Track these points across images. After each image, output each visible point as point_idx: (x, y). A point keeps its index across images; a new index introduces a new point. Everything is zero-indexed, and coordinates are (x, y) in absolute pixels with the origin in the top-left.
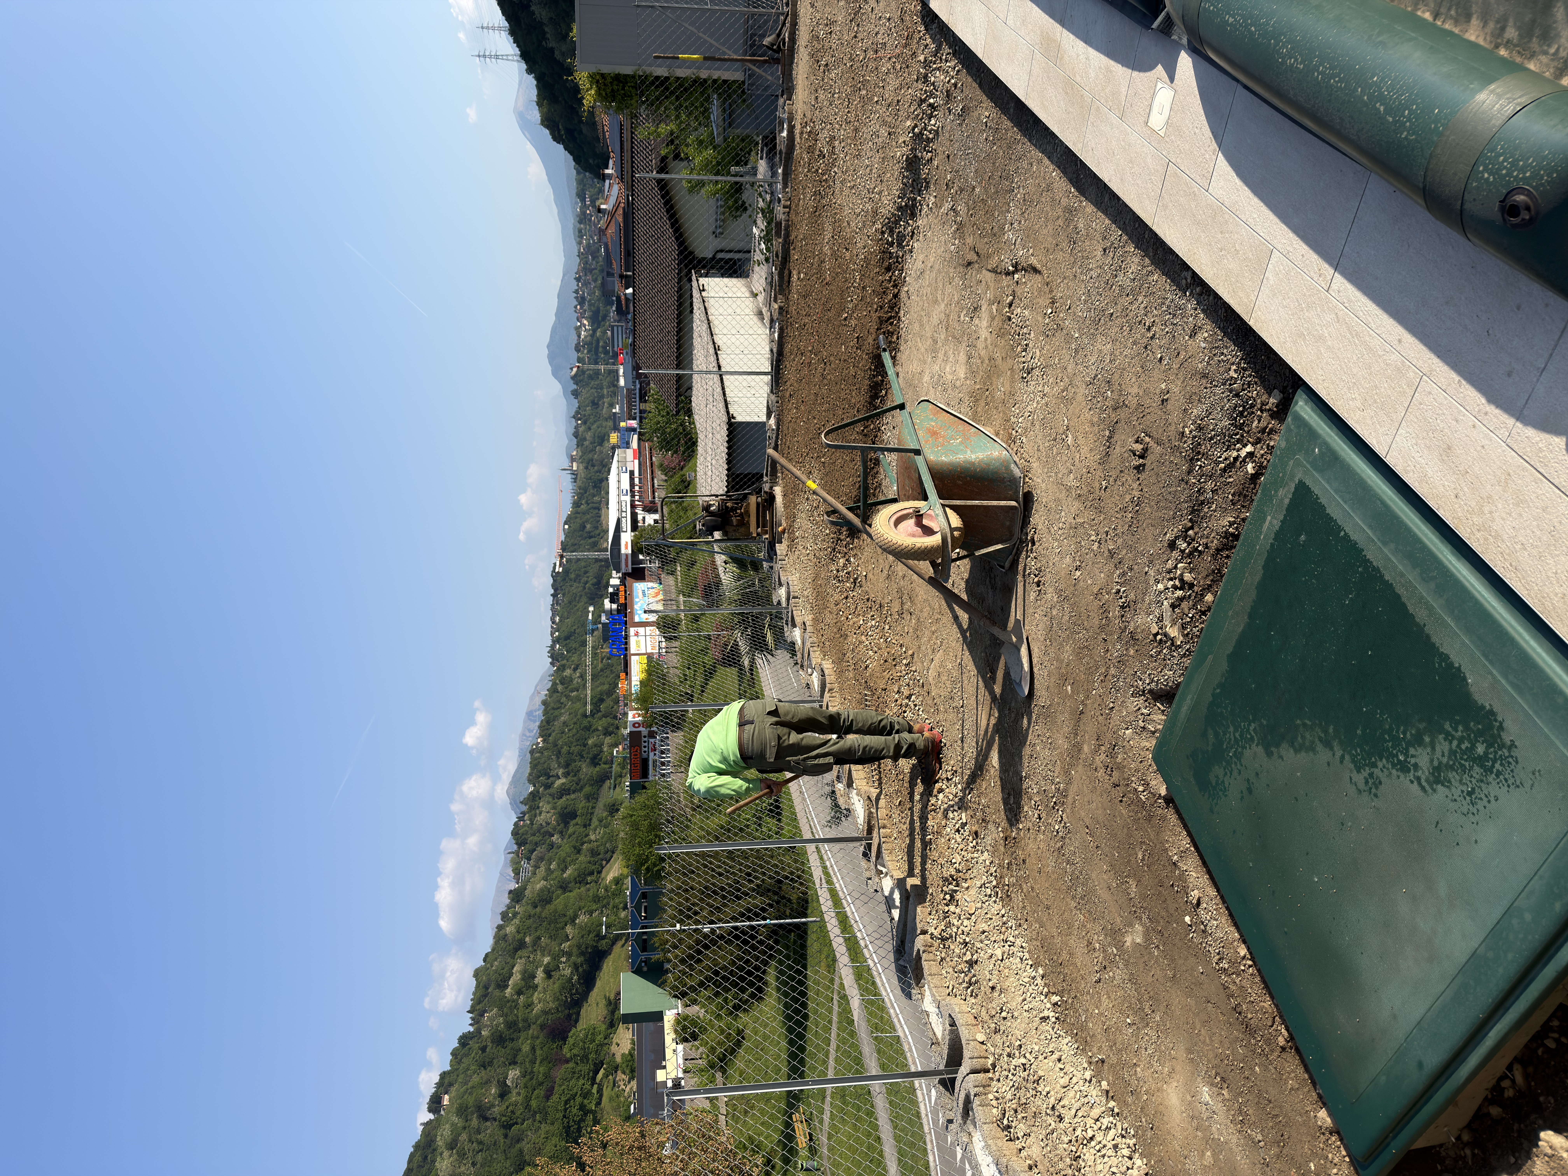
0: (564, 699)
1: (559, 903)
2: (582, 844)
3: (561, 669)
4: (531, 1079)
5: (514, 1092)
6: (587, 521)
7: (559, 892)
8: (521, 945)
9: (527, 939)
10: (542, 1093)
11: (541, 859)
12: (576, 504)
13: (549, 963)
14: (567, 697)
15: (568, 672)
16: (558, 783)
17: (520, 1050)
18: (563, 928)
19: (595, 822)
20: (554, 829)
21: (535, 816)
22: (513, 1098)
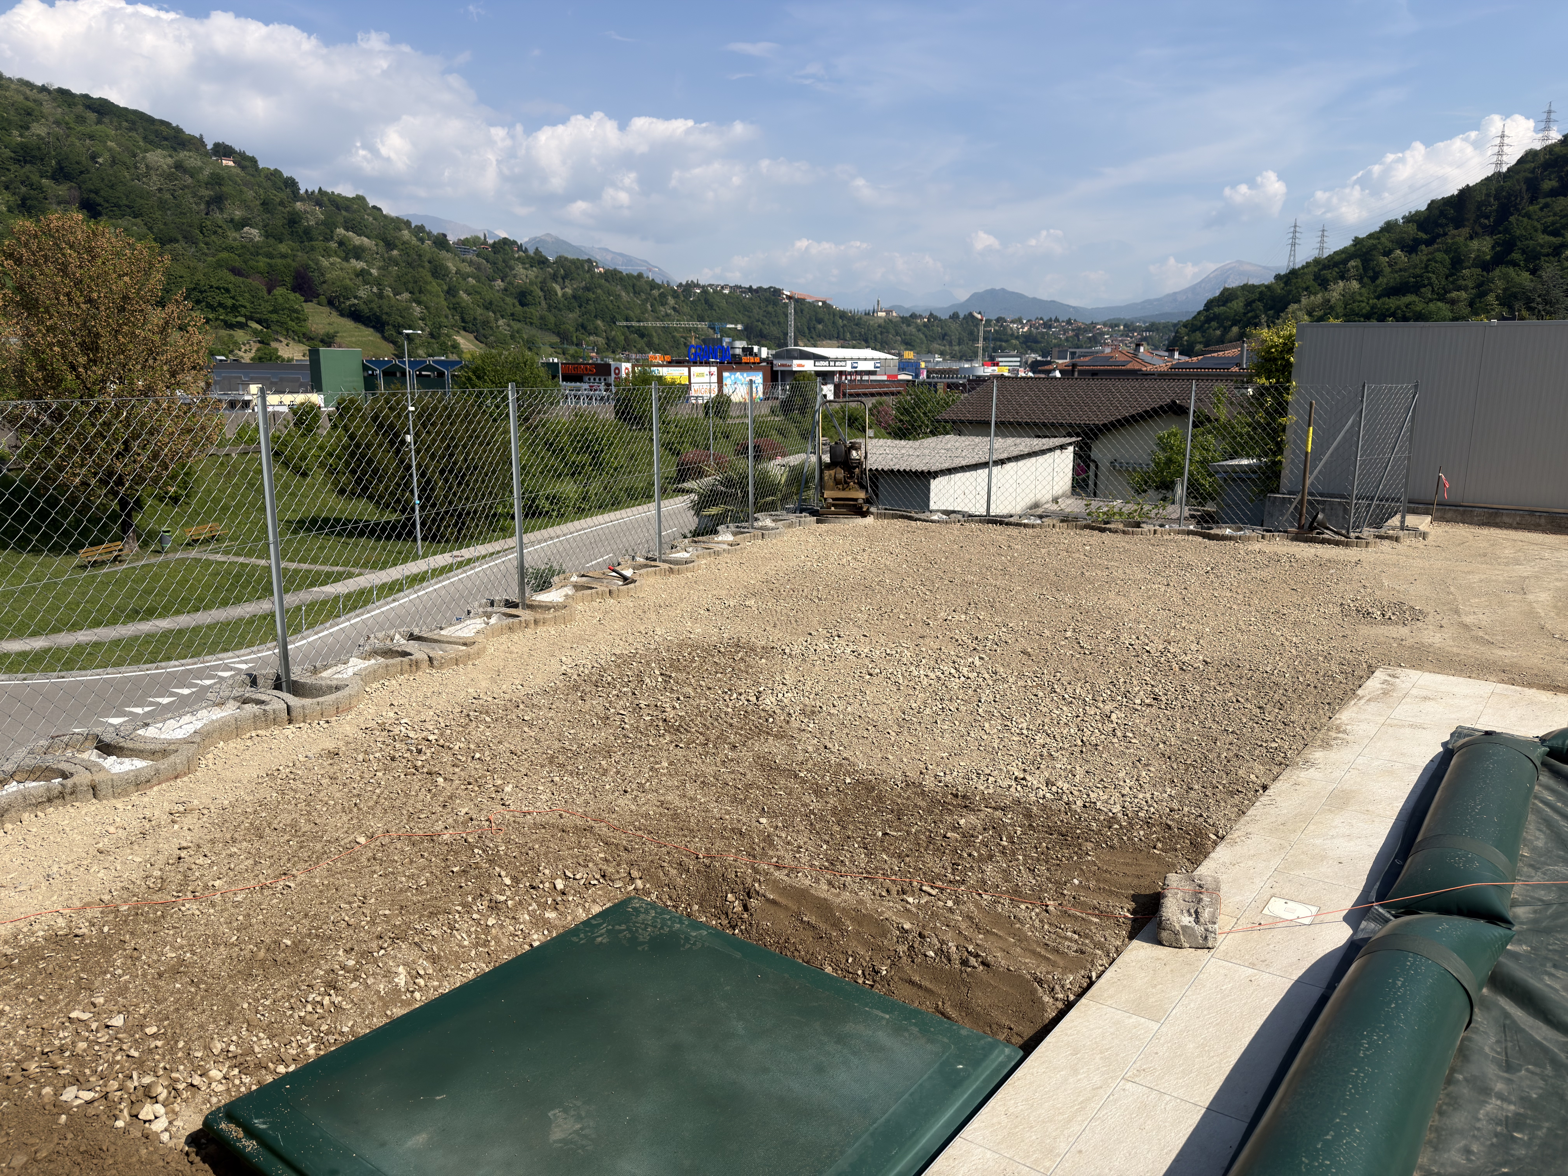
0: (643, 296)
1: (435, 287)
2: (494, 313)
3: (675, 295)
4: (251, 254)
5: (236, 235)
6: (826, 326)
7: (445, 288)
8: (390, 245)
9: (395, 252)
10: (237, 264)
11: (478, 268)
12: (843, 315)
13: (371, 274)
14: (646, 300)
15: (671, 301)
16: (558, 288)
17: (281, 242)
18: (407, 290)
19: (516, 326)
20: (510, 283)
21: (523, 263)
22: (232, 234)
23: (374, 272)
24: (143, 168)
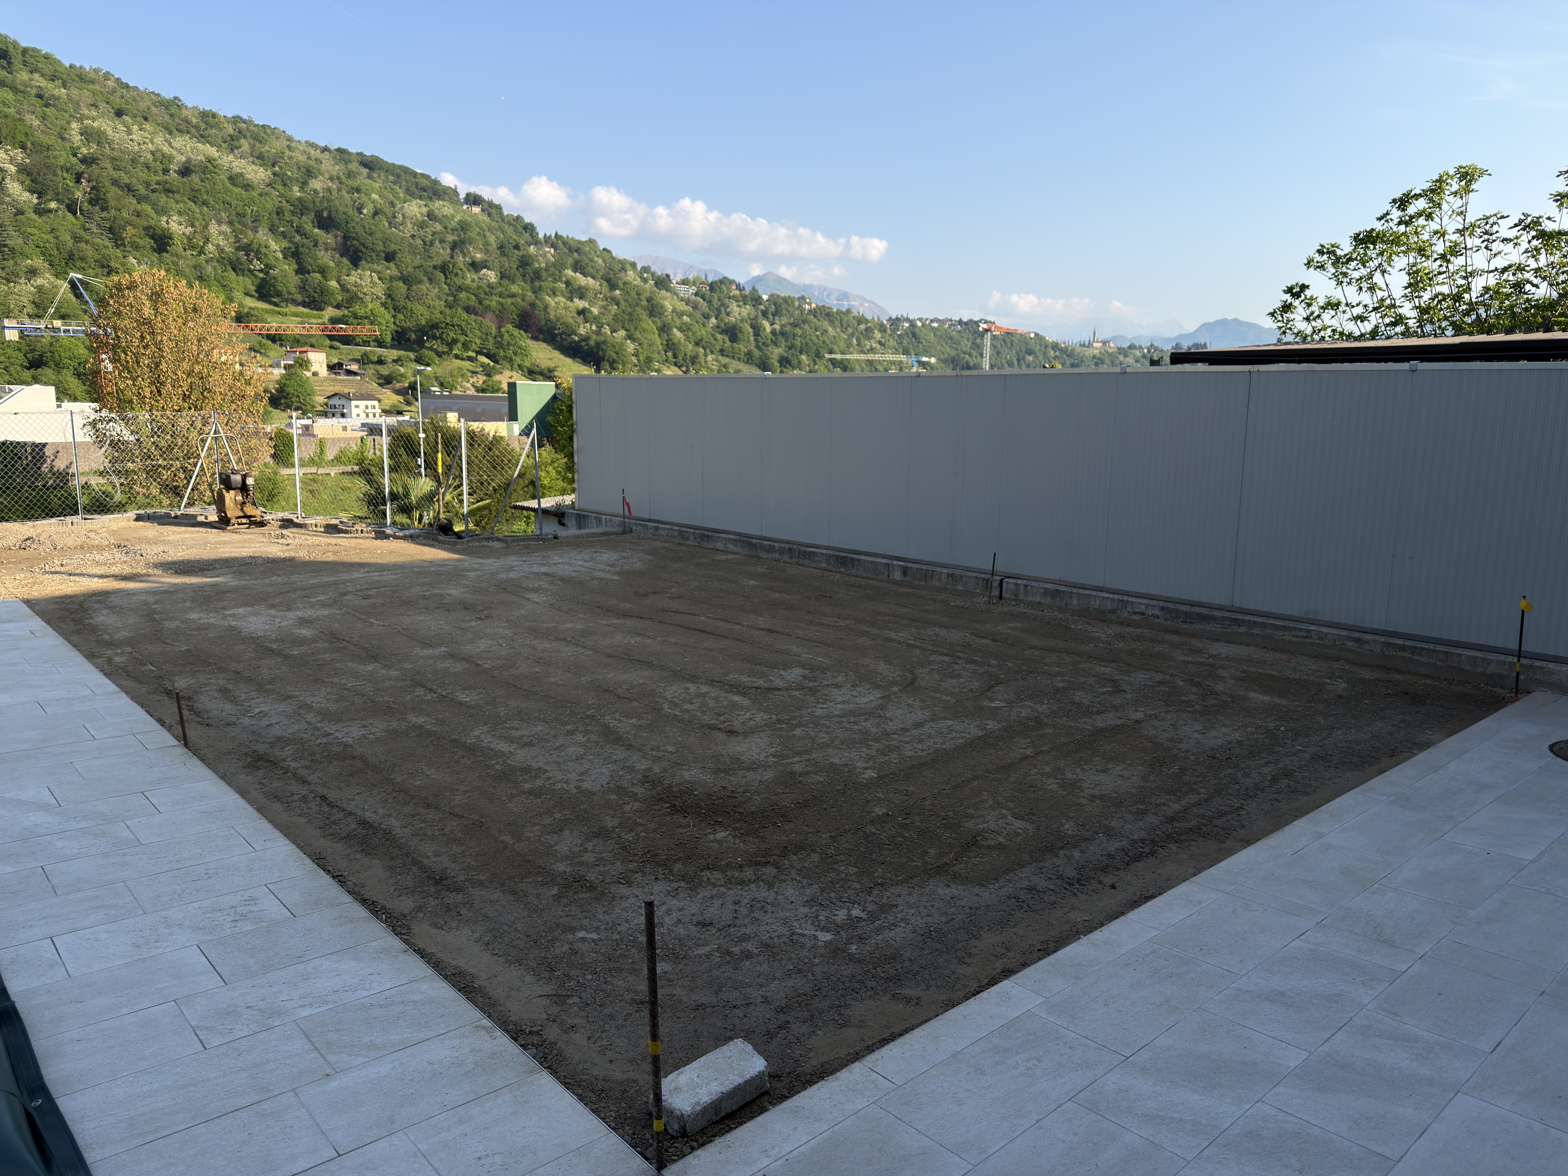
0: (850, 330)
2: (704, 348)
3: (882, 328)
4: (486, 293)
5: (475, 277)
6: (1036, 357)
8: (613, 286)
9: (618, 292)
10: (472, 304)
12: (1055, 346)
13: (591, 313)
14: (852, 335)
15: (878, 335)
16: (766, 325)
17: (514, 283)
18: (623, 327)
20: (722, 320)
21: (736, 301)
22: (470, 276)
23: (595, 311)
24: (400, 218)
